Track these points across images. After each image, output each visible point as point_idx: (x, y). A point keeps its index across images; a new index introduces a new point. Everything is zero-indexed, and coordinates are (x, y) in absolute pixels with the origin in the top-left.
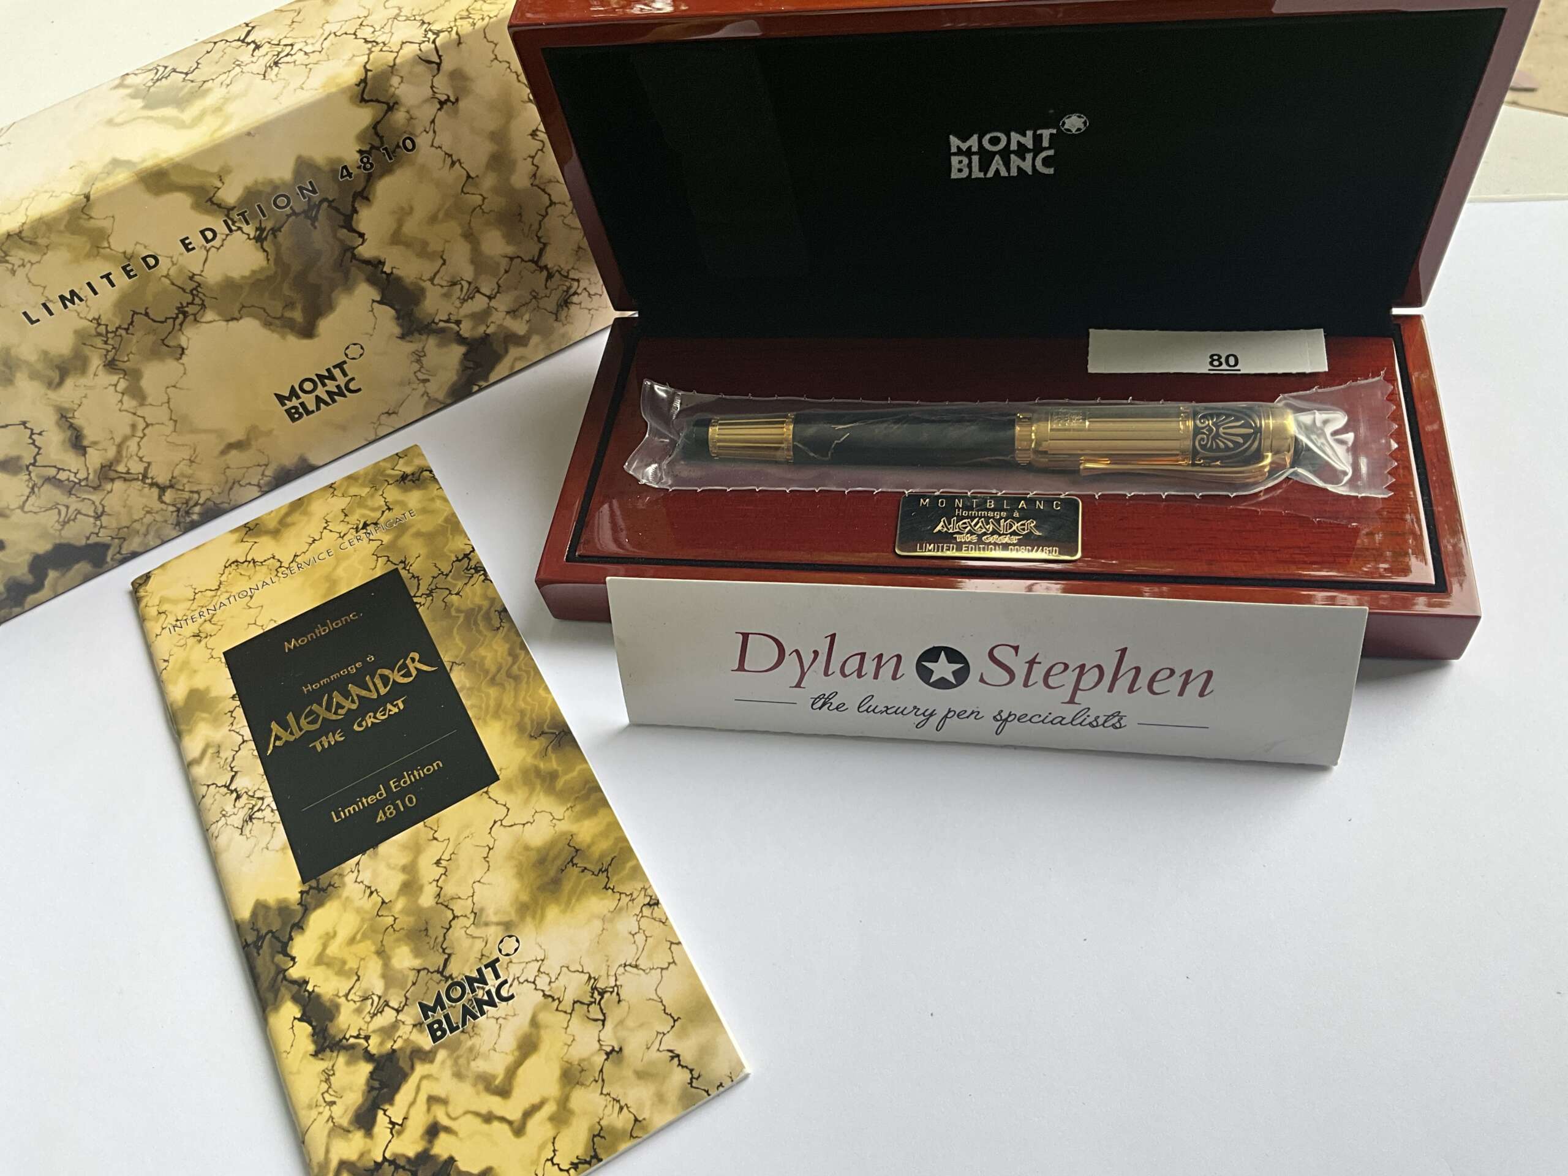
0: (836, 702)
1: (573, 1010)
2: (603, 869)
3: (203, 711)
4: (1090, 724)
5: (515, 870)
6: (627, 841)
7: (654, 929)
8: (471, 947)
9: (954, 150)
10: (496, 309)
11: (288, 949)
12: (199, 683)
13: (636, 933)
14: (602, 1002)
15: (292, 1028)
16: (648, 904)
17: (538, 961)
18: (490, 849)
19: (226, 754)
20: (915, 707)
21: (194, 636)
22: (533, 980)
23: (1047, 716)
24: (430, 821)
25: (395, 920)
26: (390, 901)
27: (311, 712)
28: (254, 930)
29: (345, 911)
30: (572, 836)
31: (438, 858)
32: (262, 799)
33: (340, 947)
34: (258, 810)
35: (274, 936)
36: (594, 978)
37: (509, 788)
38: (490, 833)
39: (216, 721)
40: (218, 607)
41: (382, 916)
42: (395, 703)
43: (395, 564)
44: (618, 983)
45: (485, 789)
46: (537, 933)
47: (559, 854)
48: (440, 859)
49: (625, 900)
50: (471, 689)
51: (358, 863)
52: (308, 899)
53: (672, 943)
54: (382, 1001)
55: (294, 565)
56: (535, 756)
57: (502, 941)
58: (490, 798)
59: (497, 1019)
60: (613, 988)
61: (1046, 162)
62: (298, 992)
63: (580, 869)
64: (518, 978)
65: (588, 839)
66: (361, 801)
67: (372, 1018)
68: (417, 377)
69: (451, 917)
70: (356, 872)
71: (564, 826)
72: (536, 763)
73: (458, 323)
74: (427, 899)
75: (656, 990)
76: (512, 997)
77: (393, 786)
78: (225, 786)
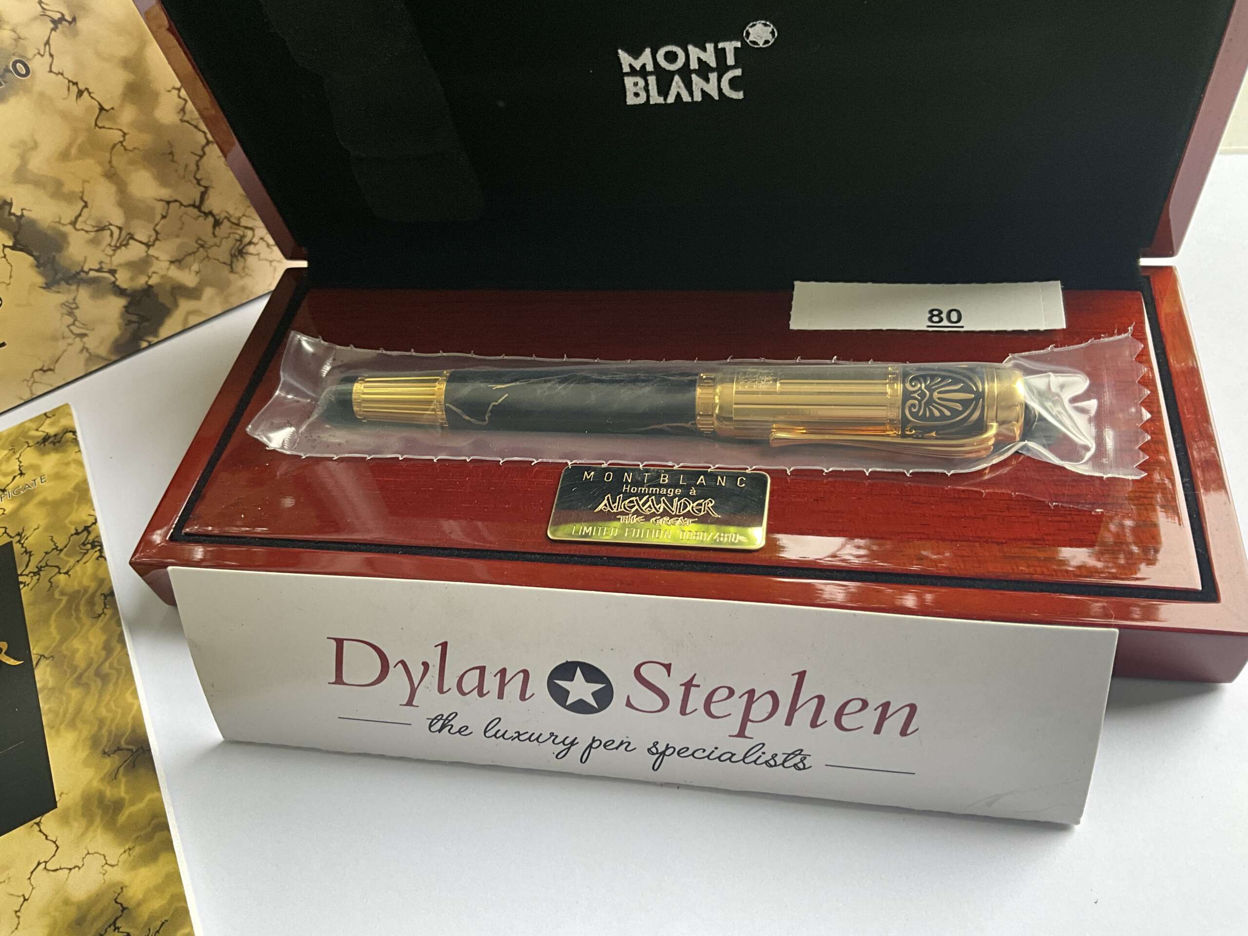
0: (457, 724)
4: (767, 762)
5: (47, 930)
6: (184, 900)
9: (626, 69)
10: (157, 258)
18: (25, 900)
20: (552, 734)
23: (713, 751)
30: (122, 888)
37: (65, 820)
38: (29, 878)
43: (11, 537)
45: (38, 820)
47: (102, 912)
50: (53, 689)
56: (103, 779)
58: (40, 831)
61: (734, 84)
65: (140, 896)
68: (71, 331)
71: (116, 875)
72: (103, 788)
73: (113, 272)
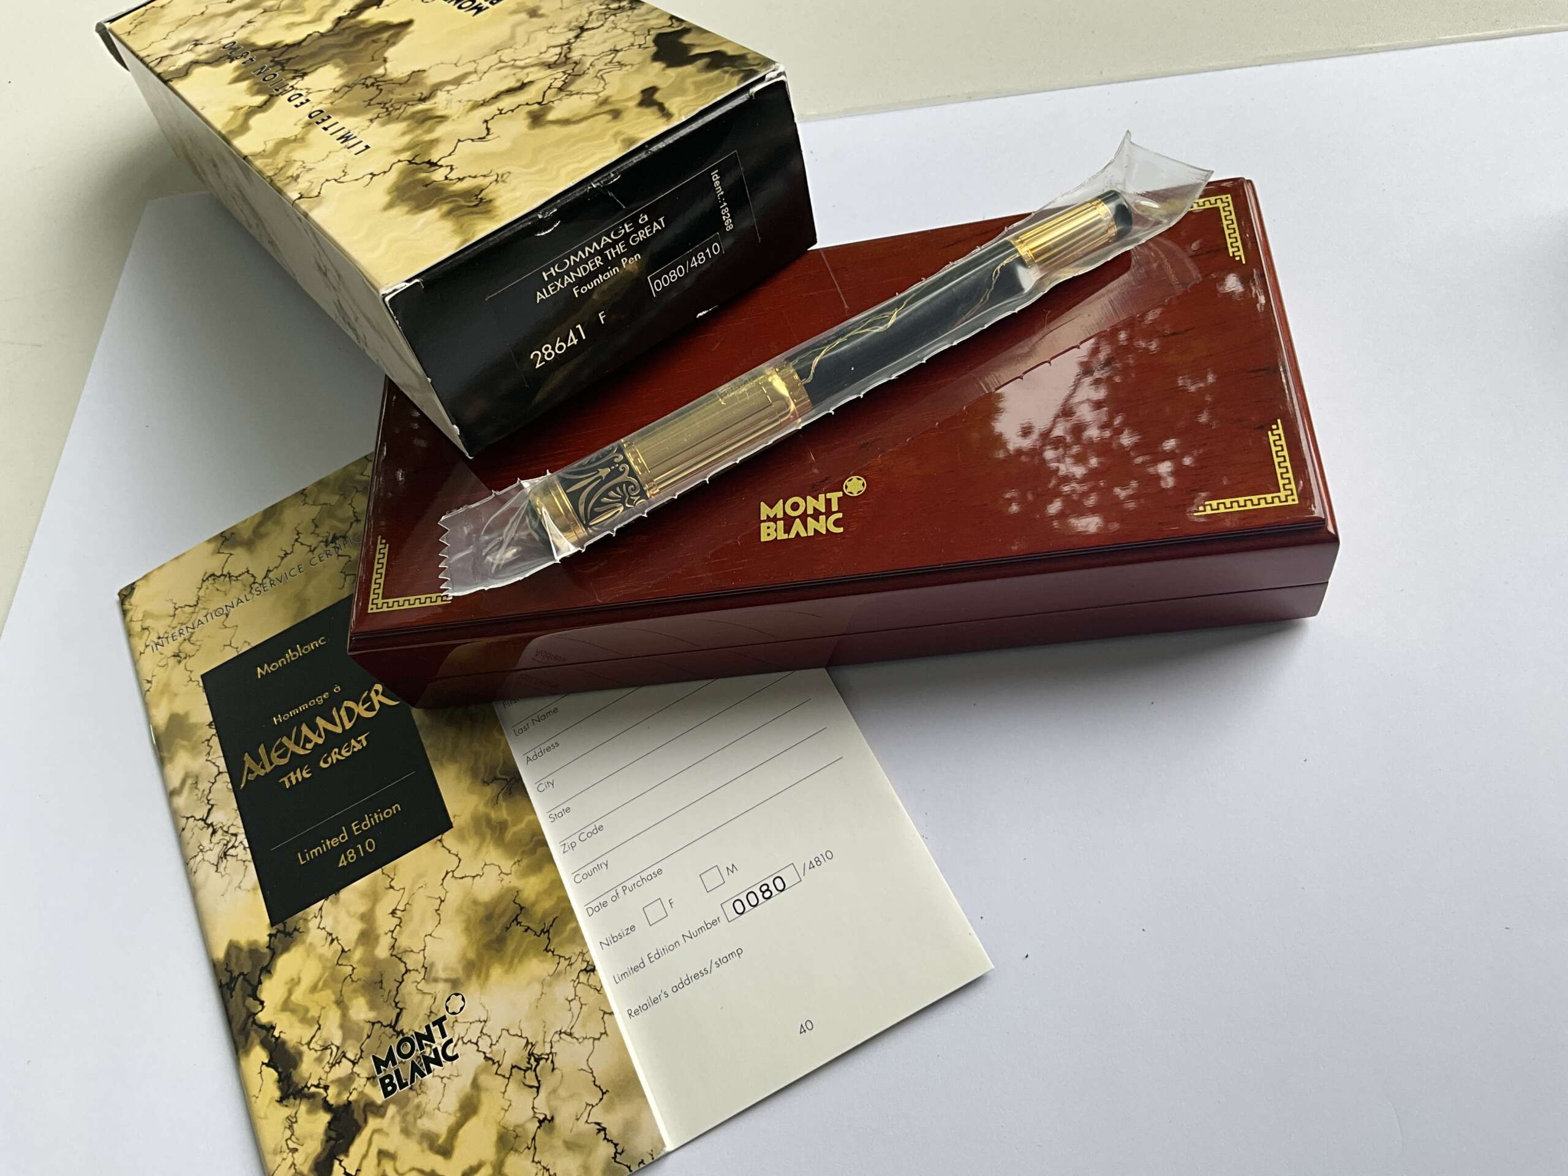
1: (511, 1075)
2: (545, 930)
3: (183, 738)
5: (463, 925)
6: (569, 901)
7: (589, 996)
8: (421, 1002)
11: (258, 992)
12: (179, 708)
13: (572, 1000)
14: (538, 1069)
15: (260, 1073)
16: (585, 970)
17: (481, 1022)
18: (442, 901)
19: (204, 785)
21: (174, 656)
22: (475, 1042)
24: (388, 867)
25: (353, 970)
26: (350, 950)
27: (282, 745)
28: (228, 971)
29: (308, 956)
30: (517, 892)
31: (394, 908)
32: (235, 835)
33: (304, 995)
34: (233, 847)
35: (245, 979)
36: (532, 1043)
37: (462, 838)
38: (442, 884)
39: (194, 750)
40: (196, 625)
41: (342, 965)
42: (359, 739)
44: (553, 1051)
45: (439, 837)
46: (481, 994)
47: (505, 911)
48: (396, 909)
49: (564, 963)
51: (321, 909)
52: (275, 941)
53: (605, 1013)
54: (340, 1052)
55: (267, 581)
56: (486, 804)
57: (449, 999)
58: (443, 846)
59: (442, 1078)
60: (548, 1055)
62: (266, 1037)
63: (523, 929)
64: (462, 1038)
65: (533, 897)
66: (325, 843)
67: (331, 1068)
69: (404, 971)
70: (319, 918)
71: (513, 881)
72: (488, 810)
74: (382, 951)
75: (587, 1060)
76: (456, 1057)
77: (354, 829)
78: (202, 819)
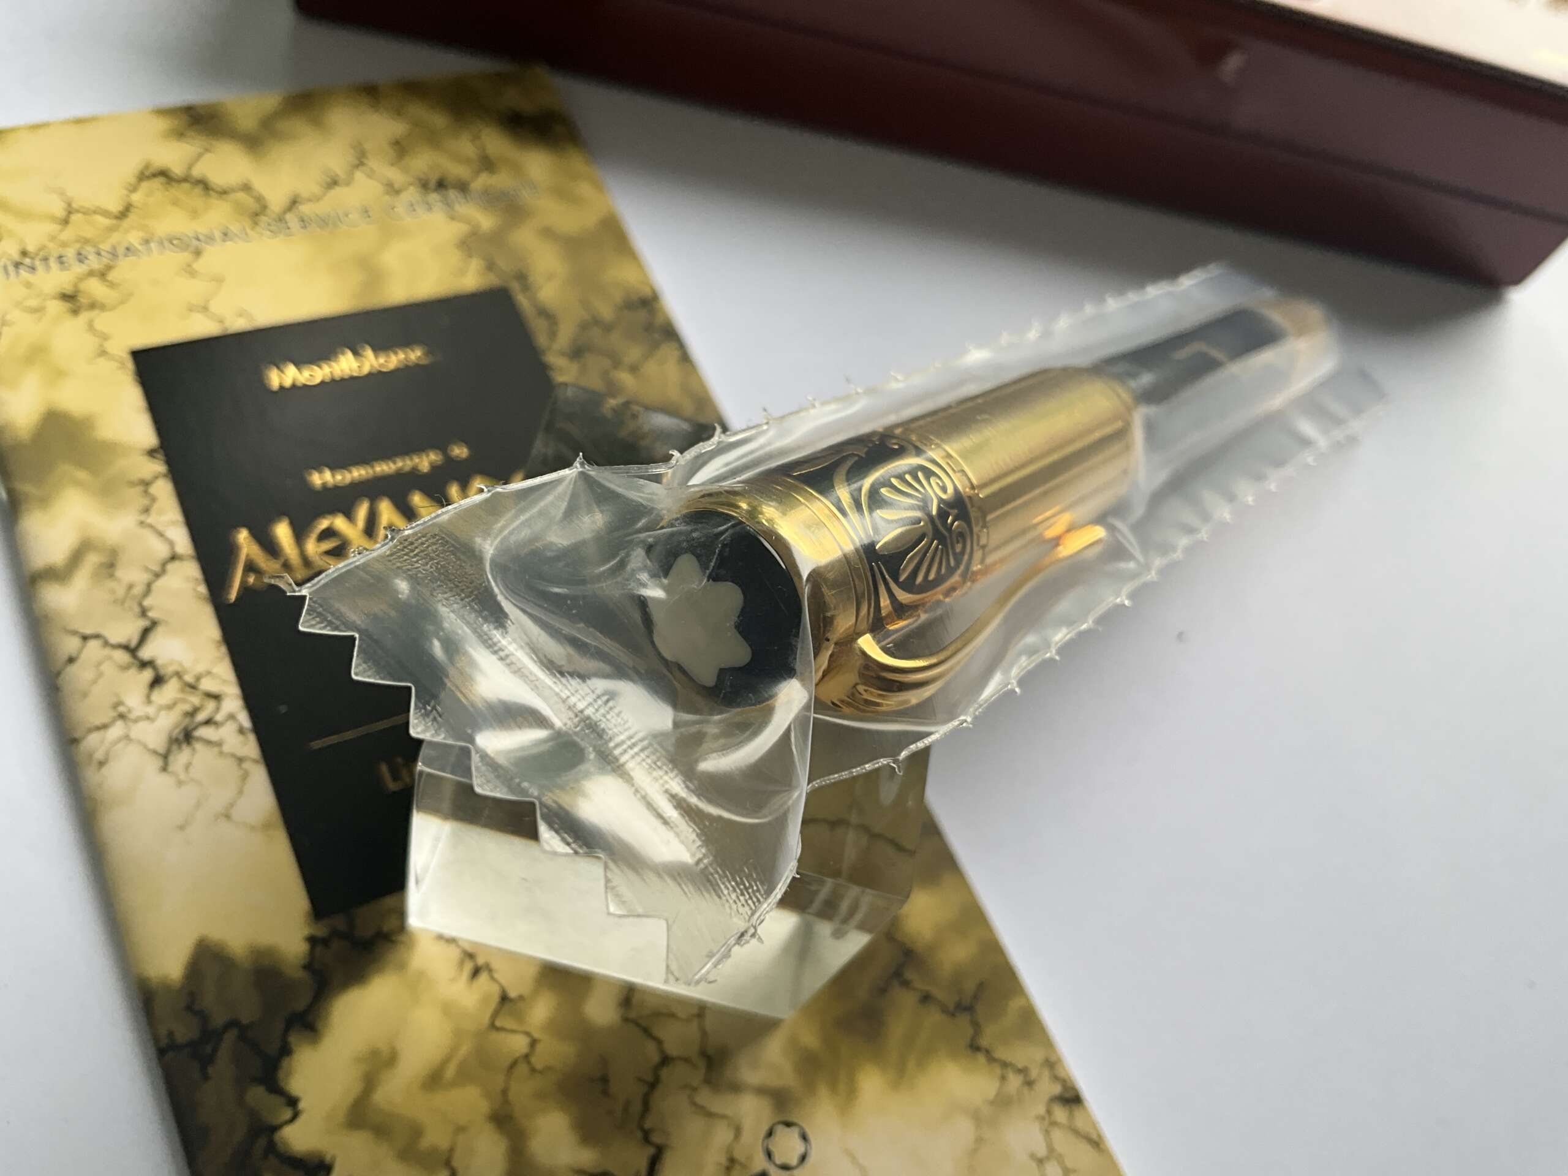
2: (964, 1005)
3: (78, 465)
7: (1079, 1155)
11: (281, 1074)
12: (71, 400)
13: (1045, 1160)
16: (1061, 1098)
19: (131, 574)
21: (62, 297)
25: (533, 1046)
26: (520, 999)
27: (332, 531)
32: (216, 697)
33: (408, 1092)
34: (208, 722)
35: (243, 1038)
39: (106, 495)
40: (121, 252)
41: (504, 1030)
43: (505, 278)
46: (842, 1129)
52: (327, 957)
55: (293, 214)
63: (918, 997)
65: (930, 937)
69: (656, 1058)
74: (604, 1009)
78: (126, 647)
